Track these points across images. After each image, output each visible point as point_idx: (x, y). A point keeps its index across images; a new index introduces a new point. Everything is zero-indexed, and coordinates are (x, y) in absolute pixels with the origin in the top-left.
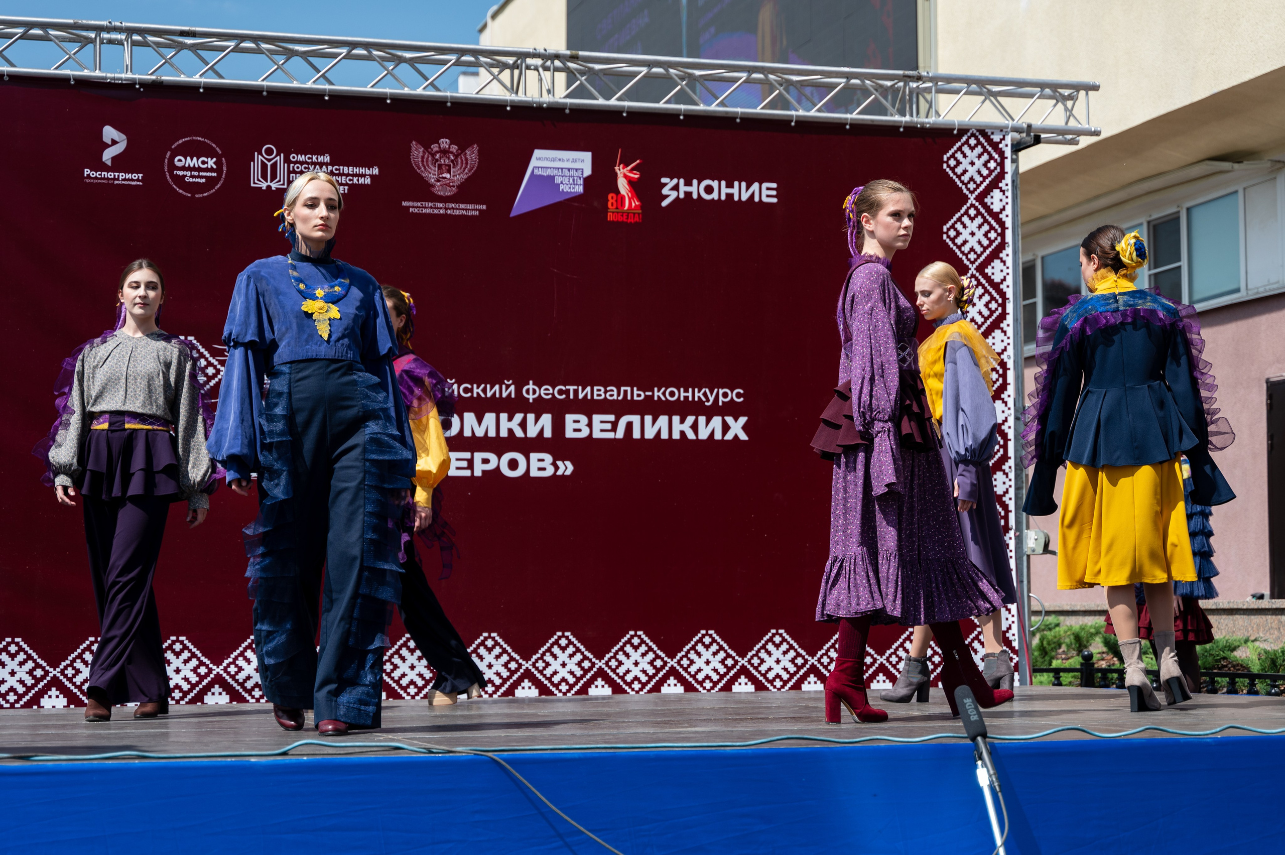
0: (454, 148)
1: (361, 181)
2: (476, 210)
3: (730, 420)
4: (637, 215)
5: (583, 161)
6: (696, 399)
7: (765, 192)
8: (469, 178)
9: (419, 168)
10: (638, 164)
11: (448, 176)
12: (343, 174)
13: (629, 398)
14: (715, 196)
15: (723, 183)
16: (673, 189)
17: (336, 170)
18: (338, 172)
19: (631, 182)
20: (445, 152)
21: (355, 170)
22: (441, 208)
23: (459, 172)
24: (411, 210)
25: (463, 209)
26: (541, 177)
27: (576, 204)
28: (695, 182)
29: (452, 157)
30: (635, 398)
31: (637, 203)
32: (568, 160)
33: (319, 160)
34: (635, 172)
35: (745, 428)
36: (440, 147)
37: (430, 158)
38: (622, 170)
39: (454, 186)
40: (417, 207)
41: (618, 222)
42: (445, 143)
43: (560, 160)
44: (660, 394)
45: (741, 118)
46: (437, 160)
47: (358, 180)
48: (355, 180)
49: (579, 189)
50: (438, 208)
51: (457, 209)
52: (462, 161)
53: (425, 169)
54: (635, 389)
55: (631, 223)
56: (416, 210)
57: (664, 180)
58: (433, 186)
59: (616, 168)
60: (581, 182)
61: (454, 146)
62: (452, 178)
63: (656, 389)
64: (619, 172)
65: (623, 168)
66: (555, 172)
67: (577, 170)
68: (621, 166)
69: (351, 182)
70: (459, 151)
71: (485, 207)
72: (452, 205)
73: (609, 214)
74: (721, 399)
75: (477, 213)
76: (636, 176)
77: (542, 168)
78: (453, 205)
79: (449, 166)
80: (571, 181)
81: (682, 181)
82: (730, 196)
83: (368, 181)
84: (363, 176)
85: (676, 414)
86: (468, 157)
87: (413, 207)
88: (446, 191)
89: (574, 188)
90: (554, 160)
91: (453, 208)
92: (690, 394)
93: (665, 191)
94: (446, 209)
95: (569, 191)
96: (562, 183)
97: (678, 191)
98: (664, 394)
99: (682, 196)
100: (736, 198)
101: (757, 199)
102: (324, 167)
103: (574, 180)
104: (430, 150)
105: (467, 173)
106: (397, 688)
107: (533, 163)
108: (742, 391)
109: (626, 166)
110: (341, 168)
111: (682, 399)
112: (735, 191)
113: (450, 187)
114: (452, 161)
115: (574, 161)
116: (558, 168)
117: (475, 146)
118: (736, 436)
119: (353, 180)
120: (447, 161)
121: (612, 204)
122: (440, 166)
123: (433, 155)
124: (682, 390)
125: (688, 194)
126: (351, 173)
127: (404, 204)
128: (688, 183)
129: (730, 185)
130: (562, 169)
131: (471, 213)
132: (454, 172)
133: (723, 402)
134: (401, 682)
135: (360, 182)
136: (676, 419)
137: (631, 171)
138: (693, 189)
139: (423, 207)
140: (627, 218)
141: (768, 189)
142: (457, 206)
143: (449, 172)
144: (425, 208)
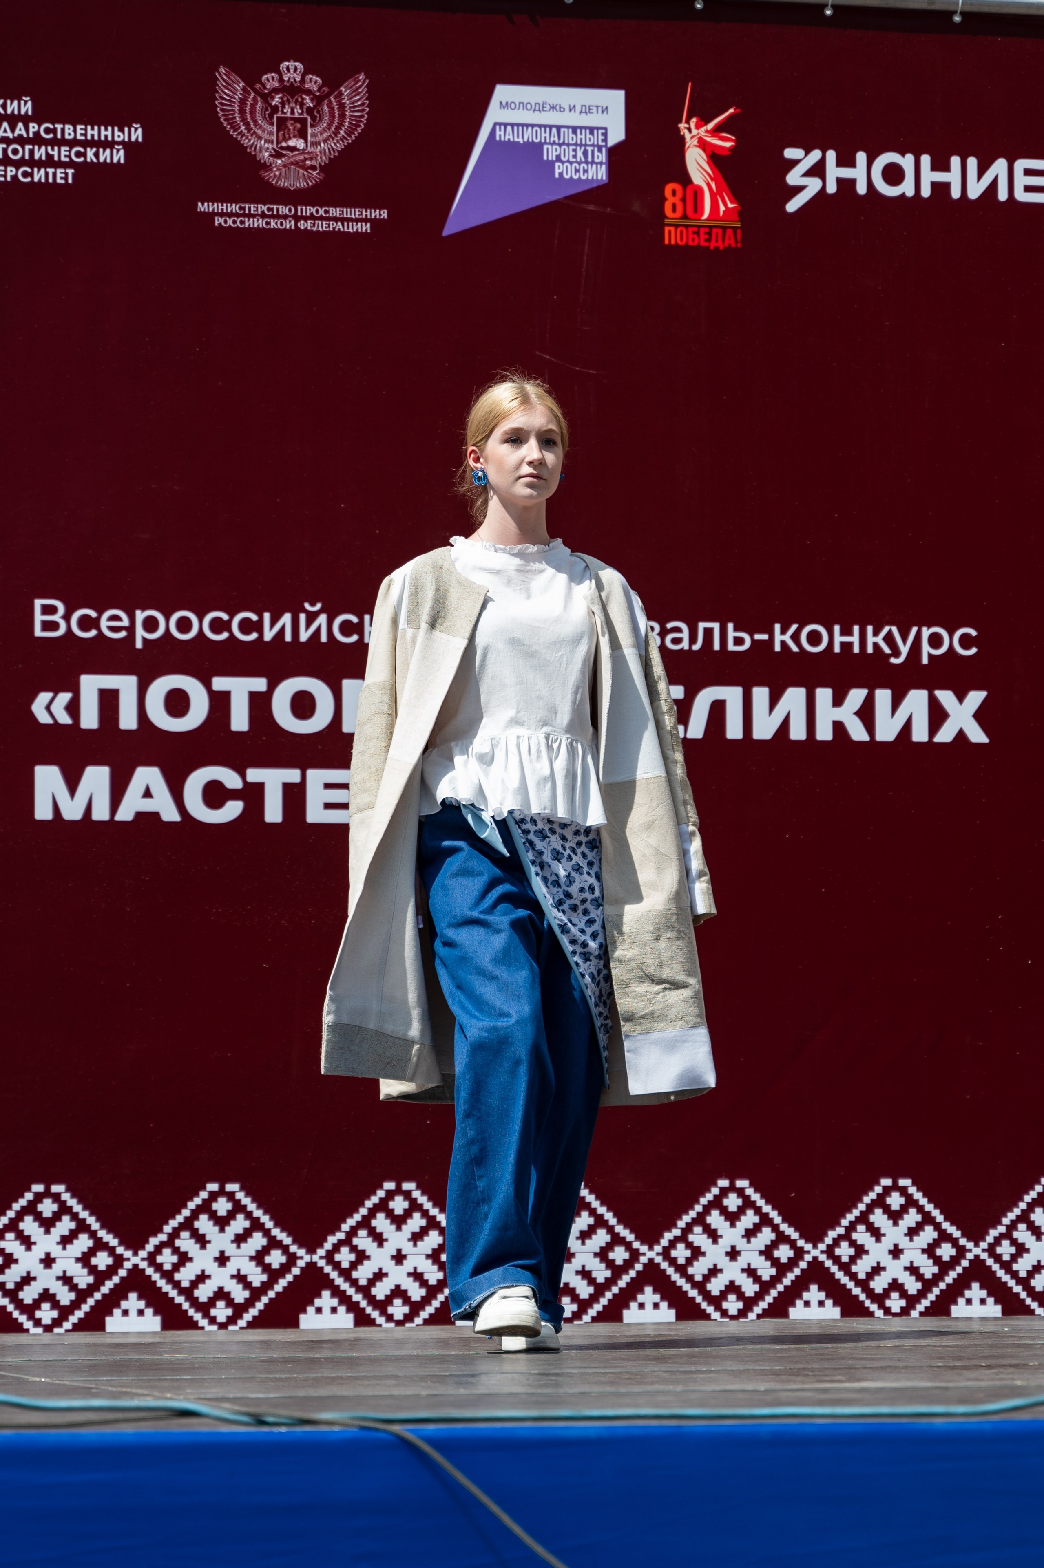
0: (314, 82)
1: (105, 156)
2: (366, 220)
3: (946, 697)
4: (729, 232)
5: (605, 110)
6: (870, 650)
7: (1021, 180)
8: (348, 147)
9: (235, 128)
10: (731, 116)
11: (300, 144)
12: (63, 142)
13: (717, 646)
14: (907, 188)
15: (926, 160)
16: (809, 173)
17: (47, 131)
18: (51, 136)
19: (714, 157)
20: (292, 91)
21: (90, 132)
22: (285, 217)
23: (325, 135)
24: (218, 221)
25: (336, 219)
26: (511, 145)
27: (591, 207)
28: (861, 157)
29: (308, 102)
30: (731, 647)
31: (730, 206)
32: (572, 109)
33: (9, 111)
34: (724, 135)
35: (980, 716)
36: (281, 80)
37: (259, 104)
38: (694, 132)
39: (313, 168)
40: (230, 215)
41: (687, 245)
42: (292, 70)
43: (553, 108)
44: (787, 638)
45: (963, 14)
46: (275, 109)
47: (97, 155)
48: (90, 153)
49: (599, 173)
50: (278, 217)
51: (321, 218)
52: (332, 109)
53: (249, 129)
54: (730, 626)
55: (717, 248)
56: (230, 222)
57: (791, 153)
58: (267, 167)
59: (683, 126)
60: (602, 157)
61: (314, 78)
62: (309, 149)
63: (777, 627)
64: (688, 136)
65: (698, 127)
66: (544, 135)
67: (592, 130)
68: (693, 121)
69: (82, 159)
70: (326, 89)
71: (384, 214)
72: (310, 210)
73: (667, 229)
74: (926, 649)
75: (366, 228)
76: (728, 144)
77: (512, 125)
78: (313, 210)
79: (303, 121)
80: (580, 154)
81: (831, 155)
82: (942, 189)
83: (119, 156)
84: (109, 144)
85: (824, 685)
86: (346, 101)
87: (222, 215)
88: (298, 178)
89: (585, 171)
90: (540, 108)
91: (312, 217)
92: (855, 639)
93: (793, 178)
94: (297, 218)
95: (575, 177)
96: (558, 159)
97: (823, 178)
98: (796, 637)
99: (831, 188)
100: (956, 193)
101: (1003, 196)
102: (20, 125)
103: (585, 153)
104: (258, 86)
105: (343, 138)
106: (186, 1306)
107: (494, 114)
108: (973, 633)
109: (704, 120)
110: (59, 127)
111: (837, 649)
112: (953, 177)
113: (306, 168)
114: (310, 111)
115: (586, 110)
116: (551, 127)
117: (362, 77)
118: (961, 735)
119: (84, 155)
120: (298, 110)
121: (674, 207)
122: (282, 123)
123: (266, 97)
124: (837, 628)
125: (847, 185)
126: (79, 137)
127: (202, 207)
128: (847, 161)
129: (941, 165)
130: (559, 128)
131: (354, 228)
132: (313, 135)
133: (930, 656)
134: (196, 1293)
135: (102, 159)
136: (824, 695)
137: (715, 132)
138: (858, 173)
139: (244, 215)
140: (709, 240)
141: (1028, 172)
142: (321, 212)
143: (303, 135)
144: (250, 216)
